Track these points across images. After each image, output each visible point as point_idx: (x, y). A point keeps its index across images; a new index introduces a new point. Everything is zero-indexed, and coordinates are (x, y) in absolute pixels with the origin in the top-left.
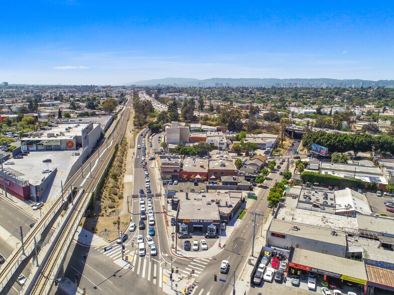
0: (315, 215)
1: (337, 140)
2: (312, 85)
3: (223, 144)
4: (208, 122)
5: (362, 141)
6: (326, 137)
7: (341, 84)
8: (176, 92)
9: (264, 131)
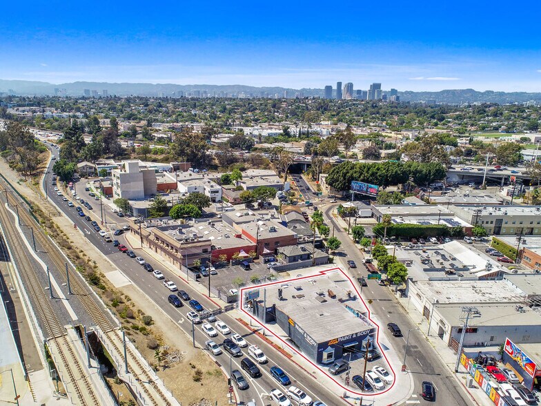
0: (461, 287)
1: (370, 173)
2: (227, 94)
3: (217, 192)
4: (148, 155)
5: (396, 172)
6: (358, 169)
7: (262, 93)
8: (32, 105)
9: (246, 165)
